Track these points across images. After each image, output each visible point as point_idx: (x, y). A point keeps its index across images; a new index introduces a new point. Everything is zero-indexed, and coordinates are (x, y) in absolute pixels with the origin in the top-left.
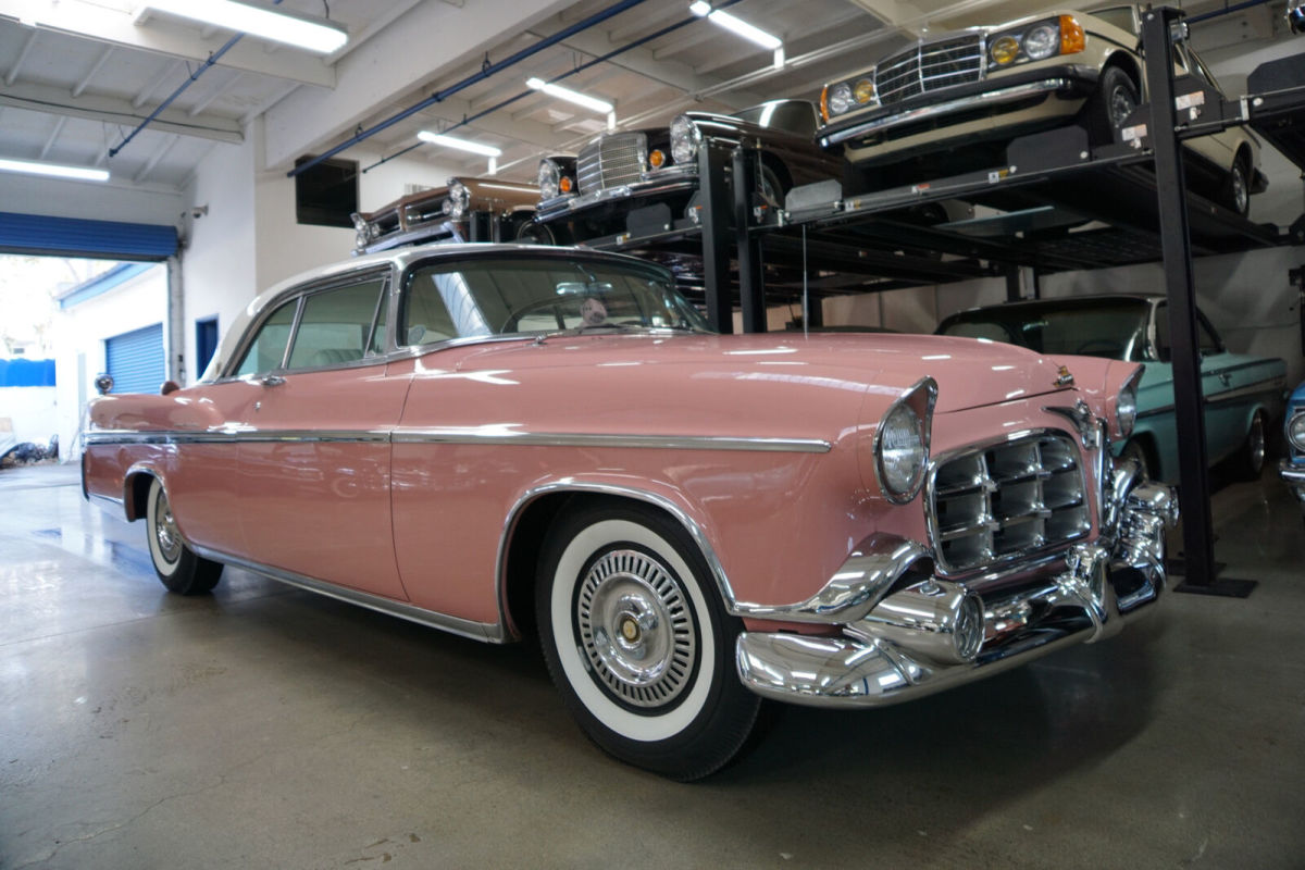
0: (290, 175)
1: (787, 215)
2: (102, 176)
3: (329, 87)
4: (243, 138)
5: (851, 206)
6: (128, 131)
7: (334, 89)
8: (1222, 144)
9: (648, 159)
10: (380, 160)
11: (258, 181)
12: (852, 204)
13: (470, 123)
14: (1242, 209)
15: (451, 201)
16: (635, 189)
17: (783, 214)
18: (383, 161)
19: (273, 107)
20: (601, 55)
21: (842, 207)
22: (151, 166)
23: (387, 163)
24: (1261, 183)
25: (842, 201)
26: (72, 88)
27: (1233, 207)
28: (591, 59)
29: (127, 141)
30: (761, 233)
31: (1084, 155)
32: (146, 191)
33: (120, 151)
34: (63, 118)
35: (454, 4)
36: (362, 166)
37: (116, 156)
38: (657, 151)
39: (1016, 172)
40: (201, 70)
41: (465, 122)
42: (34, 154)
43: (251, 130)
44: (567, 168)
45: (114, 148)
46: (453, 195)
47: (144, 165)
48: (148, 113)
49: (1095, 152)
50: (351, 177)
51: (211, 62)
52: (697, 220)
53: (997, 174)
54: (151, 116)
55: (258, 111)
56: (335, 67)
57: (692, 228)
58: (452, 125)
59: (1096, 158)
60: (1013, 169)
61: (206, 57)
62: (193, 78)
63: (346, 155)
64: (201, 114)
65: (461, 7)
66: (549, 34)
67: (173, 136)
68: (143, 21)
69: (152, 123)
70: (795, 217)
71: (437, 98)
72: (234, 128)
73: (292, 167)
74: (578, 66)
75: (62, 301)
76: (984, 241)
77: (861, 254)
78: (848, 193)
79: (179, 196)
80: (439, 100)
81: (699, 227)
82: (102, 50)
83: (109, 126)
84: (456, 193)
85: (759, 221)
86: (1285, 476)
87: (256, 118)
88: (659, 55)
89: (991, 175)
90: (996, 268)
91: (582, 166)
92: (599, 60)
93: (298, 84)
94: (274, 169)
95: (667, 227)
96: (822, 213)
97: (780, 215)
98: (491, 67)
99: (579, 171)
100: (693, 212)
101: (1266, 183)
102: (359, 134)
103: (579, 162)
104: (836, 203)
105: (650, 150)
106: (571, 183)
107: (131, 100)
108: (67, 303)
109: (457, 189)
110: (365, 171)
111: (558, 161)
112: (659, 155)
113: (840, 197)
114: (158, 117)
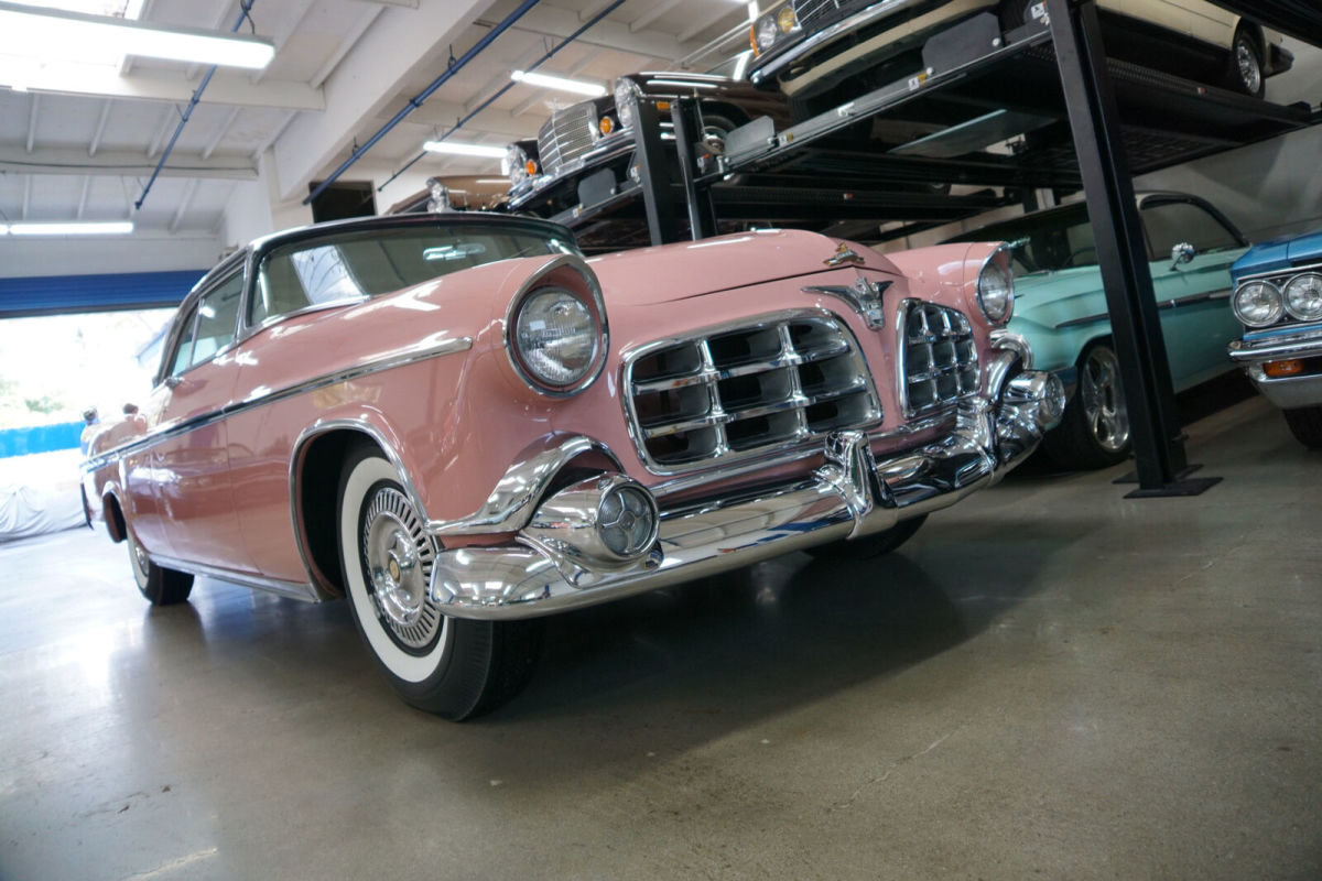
0: (305, 203)
1: (727, 160)
2: (126, 228)
3: (319, 110)
4: (257, 173)
5: (783, 139)
6: (145, 181)
7: (325, 111)
8: (1212, 19)
9: (599, 127)
10: (391, 176)
11: (274, 213)
12: (785, 138)
13: (465, 125)
14: (1255, 89)
15: (433, 200)
16: (587, 160)
17: (723, 159)
18: (394, 177)
19: (278, 138)
20: (569, 35)
21: (776, 143)
22: (180, 215)
23: (398, 178)
24: (1281, 58)
25: (775, 136)
26: (87, 147)
27: (1243, 89)
28: (561, 41)
29: (147, 191)
30: (708, 183)
31: (996, 42)
32: (182, 239)
33: (144, 202)
34: (87, 177)
35: (409, 6)
36: (377, 185)
37: (142, 207)
38: (606, 117)
39: (933, 73)
40: (189, 112)
41: (459, 125)
42: (72, 216)
43: (262, 165)
44: (530, 150)
45: (138, 199)
46: (434, 197)
47: (175, 214)
48: (156, 162)
49: (1009, 36)
50: (369, 197)
51: (195, 101)
52: (638, 180)
53: (916, 79)
54: (160, 163)
55: (266, 144)
56: (324, 90)
57: (633, 189)
58: (449, 129)
59: (1010, 43)
60: (929, 71)
61: (189, 96)
62: (185, 120)
63: (352, 176)
64: (212, 156)
65: (417, 8)
66: (500, 19)
67: (193, 181)
68: (127, 70)
69: (163, 171)
70: (734, 161)
71: (415, 102)
72: (246, 164)
73: (307, 194)
74: (550, 50)
75: (139, 357)
76: (959, 163)
77: (845, 196)
78: (780, 127)
79: (214, 239)
80: (417, 105)
81: (639, 186)
82: (100, 106)
83: (126, 178)
84: (436, 192)
85: (703, 171)
86: (1235, 357)
87: (265, 152)
88: (635, 27)
89: (910, 82)
90: (1011, 195)
91: (543, 145)
92: (568, 40)
93: (293, 112)
94: (287, 200)
95: (613, 191)
96: (758, 151)
97: (720, 161)
98: (456, 63)
99: (541, 151)
100: (634, 172)
101: (1291, 59)
102: (355, 152)
103: (539, 142)
104: (770, 140)
105: (600, 118)
106: (535, 165)
107: (146, 151)
108: (144, 358)
109: (437, 189)
110: (380, 190)
111: (522, 145)
112: (608, 122)
113: (773, 133)
114: (167, 164)
